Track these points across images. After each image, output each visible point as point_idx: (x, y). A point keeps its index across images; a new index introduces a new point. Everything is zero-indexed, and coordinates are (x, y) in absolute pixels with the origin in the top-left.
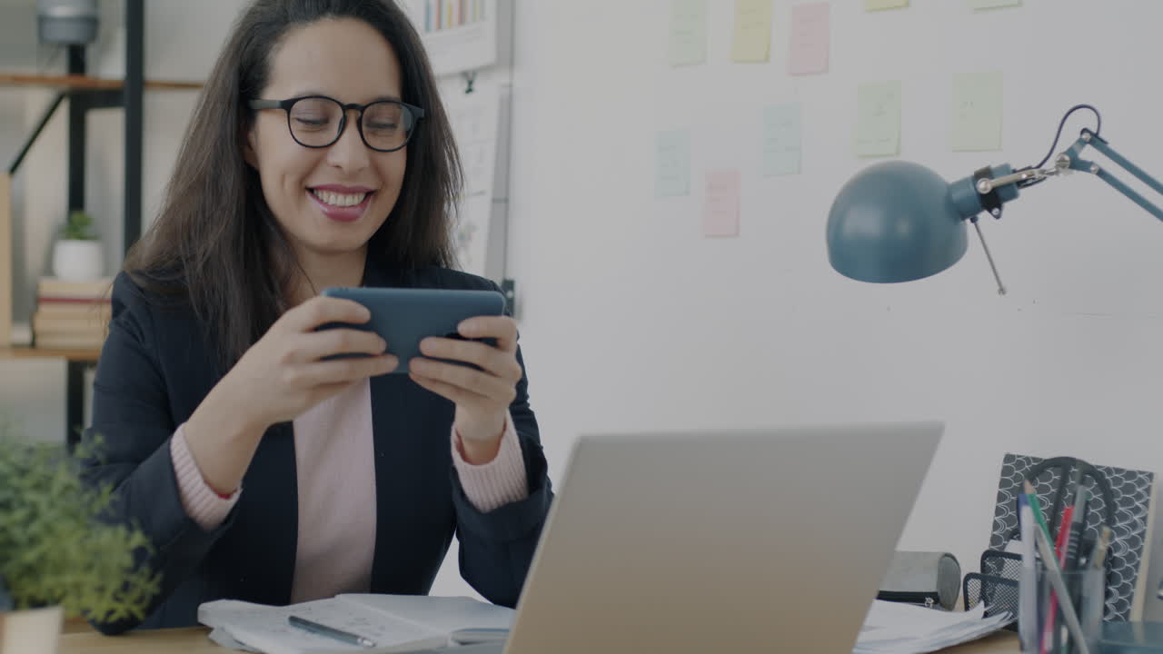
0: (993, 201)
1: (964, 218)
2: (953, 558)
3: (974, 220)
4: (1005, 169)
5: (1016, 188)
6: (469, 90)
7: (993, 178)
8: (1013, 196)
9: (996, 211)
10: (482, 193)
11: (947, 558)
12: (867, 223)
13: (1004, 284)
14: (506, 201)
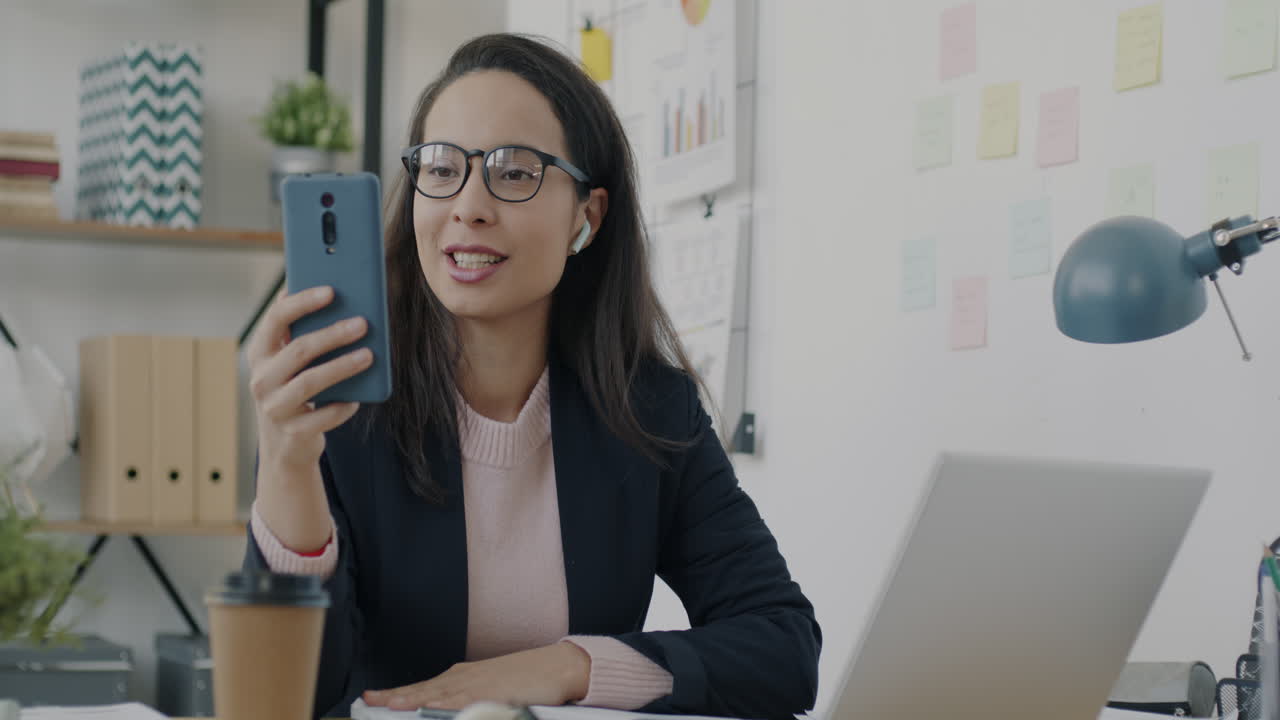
0: (1232, 254)
1: (1201, 275)
2: (1207, 667)
3: (1213, 278)
4: (1246, 220)
5: (1257, 241)
6: (709, 214)
7: (1231, 229)
8: (1254, 250)
9: (1236, 266)
10: (720, 322)
11: (1199, 667)
12: (1096, 281)
13: (1249, 351)
14: (746, 329)
